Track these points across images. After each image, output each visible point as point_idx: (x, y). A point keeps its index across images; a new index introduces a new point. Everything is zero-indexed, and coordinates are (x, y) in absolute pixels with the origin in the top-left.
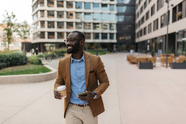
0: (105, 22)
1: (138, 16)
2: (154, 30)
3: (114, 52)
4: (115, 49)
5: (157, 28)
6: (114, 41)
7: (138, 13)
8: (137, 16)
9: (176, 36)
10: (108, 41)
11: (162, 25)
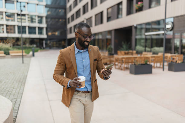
0: (32, 14)
1: (70, 10)
2: (96, 25)
3: (44, 48)
4: (44, 46)
5: (102, 22)
6: (44, 36)
7: (70, 7)
8: (68, 10)
9: (134, 30)
10: (37, 36)
11: (109, 19)
